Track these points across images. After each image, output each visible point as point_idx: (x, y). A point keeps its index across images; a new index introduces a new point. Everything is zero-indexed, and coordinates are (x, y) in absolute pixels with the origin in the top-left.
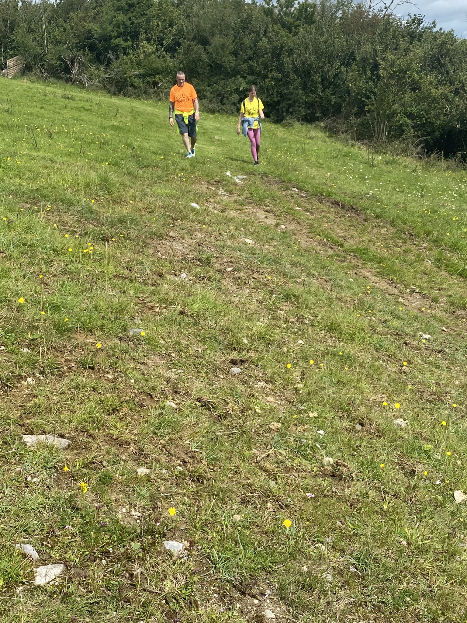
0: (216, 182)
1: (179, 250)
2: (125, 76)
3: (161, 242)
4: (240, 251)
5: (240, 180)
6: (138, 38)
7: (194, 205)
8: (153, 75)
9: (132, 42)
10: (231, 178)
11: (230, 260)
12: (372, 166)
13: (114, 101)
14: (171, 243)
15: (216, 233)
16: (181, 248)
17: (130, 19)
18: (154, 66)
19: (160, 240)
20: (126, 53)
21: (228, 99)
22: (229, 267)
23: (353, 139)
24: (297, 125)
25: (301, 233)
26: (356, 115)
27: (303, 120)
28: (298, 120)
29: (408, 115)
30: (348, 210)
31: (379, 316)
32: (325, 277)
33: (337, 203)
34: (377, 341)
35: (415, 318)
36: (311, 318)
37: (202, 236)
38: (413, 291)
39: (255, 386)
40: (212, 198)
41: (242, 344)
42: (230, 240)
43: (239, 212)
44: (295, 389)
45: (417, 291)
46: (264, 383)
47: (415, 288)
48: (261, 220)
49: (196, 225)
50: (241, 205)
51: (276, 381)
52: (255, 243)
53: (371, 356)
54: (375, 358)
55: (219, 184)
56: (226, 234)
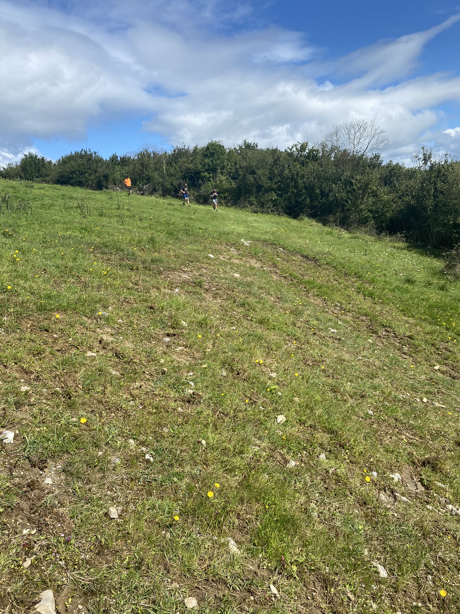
0: (231, 244)
1: (185, 278)
3: (174, 273)
4: (226, 280)
5: (248, 243)
6: (216, 172)
7: (210, 255)
8: (224, 193)
9: (213, 174)
10: (243, 242)
11: (217, 284)
12: (340, 238)
14: (181, 274)
15: (216, 270)
16: (187, 277)
17: (212, 161)
18: (225, 187)
19: (174, 271)
20: (209, 181)
21: (266, 205)
22: (214, 287)
23: (336, 225)
24: (306, 219)
25: (276, 272)
26: (340, 212)
27: (310, 216)
28: (307, 216)
29: (371, 211)
30: (311, 260)
31: (306, 318)
32: (279, 296)
33: (304, 256)
34: (290, 330)
35: (330, 320)
36: (253, 316)
37: (206, 271)
38: (336, 305)
39: (176, 349)
40: (225, 252)
41: (180, 325)
42: (223, 273)
43: (240, 260)
44: (204, 352)
45: (339, 305)
46: (184, 347)
47: (338, 303)
48: (252, 265)
49: (204, 265)
50: (242, 257)
51: (193, 347)
52: (241, 276)
53: (282, 338)
54: (284, 340)
55: (233, 245)
56: (222, 270)
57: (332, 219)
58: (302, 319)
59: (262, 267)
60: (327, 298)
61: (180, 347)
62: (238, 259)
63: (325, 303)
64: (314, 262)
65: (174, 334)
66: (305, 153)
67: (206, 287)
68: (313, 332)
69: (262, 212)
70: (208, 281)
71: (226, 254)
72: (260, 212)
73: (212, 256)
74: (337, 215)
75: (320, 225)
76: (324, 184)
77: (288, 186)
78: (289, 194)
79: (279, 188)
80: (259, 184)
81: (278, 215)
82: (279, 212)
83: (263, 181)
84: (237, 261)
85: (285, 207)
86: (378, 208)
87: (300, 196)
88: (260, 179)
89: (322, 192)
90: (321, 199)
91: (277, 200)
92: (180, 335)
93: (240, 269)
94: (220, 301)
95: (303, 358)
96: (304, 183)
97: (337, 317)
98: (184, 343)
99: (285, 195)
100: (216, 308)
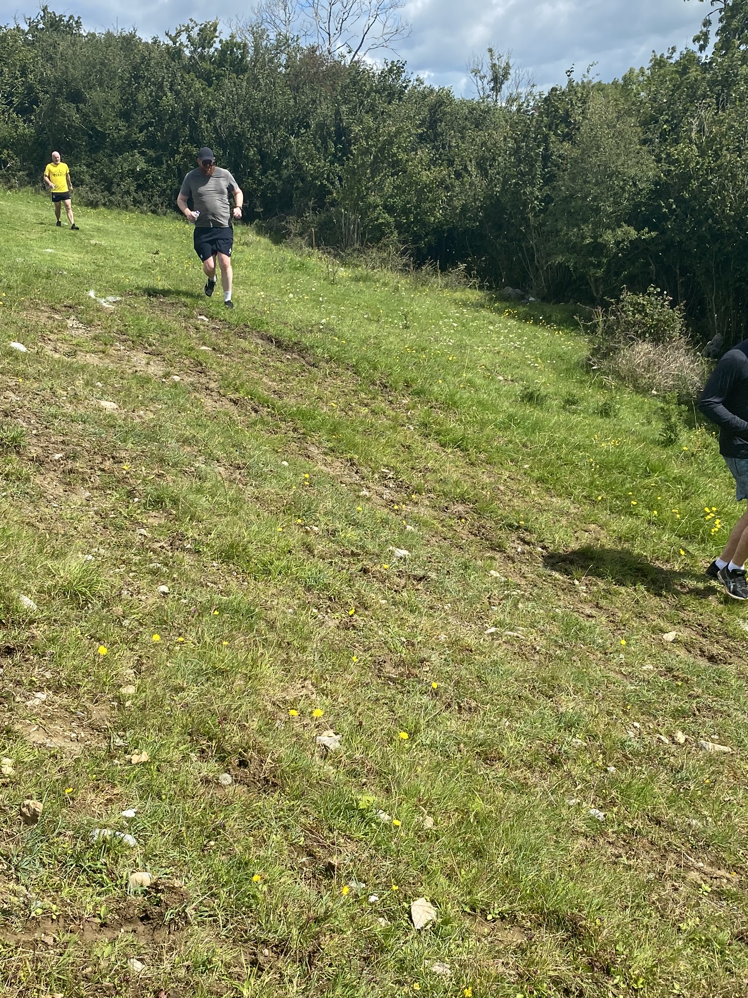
0: (65, 306)
4: (84, 422)
5: (110, 303)
7: (16, 345)
10: (95, 300)
11: (62, 438)
15: (48, 394)
22: (58, 451)
23: (311, 245)
25: (207, 389)
26: (314, 209)
29: (389, 209)
30: (287, 349)
31: (325, 524)
32: (239, 461)
33: (270, 339)
34: (310, 573)
35: (385, 522)
36: (197, 537)
37: (18, 399)
38: (384, 477)
39: (28, 703)
40: (55, 333)
41: (18, 612)
42: (71, 402)
43: (101, 355)
44: (117, 698)
45: (391, 476)
46: (51, 692)
47: (387, 471)
48: (138, 369)
49: (9, 380)
50: (105, 344)
51: (79, 686)
52: (120, 406)
53: (296, 601)
54: (304, 606)
55: (71, 311)
56: (65, 393)
57: (294, 227)
58: (316, 529)
59: (167, 375)
60: (357, 457)
61: (39, 695)
62: (94, 352)
63: (357, 473)
64: (299, 355)
65: (8, 647)
66: (212, 50)
67: (34, 452)
68: (359, 566)
69: (110, 205)
70: (34, 432)
71: (58, 340)
72: (104, 205)
73: (22, 348)
74: (306, 217)
75: (265, 241)
77: (175, 137)
78: (178, 157)
79: (151, 142)
80: (94, 129)
81: (154, 212)
82: (156, 205)
83: (107, 120)
84: (93, 360)
86: (408, 203)
88: (96, 114)
89: (263, 155)
91: (148, 172)
92: (28, 647)
93: (113, 386)
94: (88, 494)
95: (370, 658)
96: (215, 130)
97: (398, 512)
98: (48, 675)
99: (167, 161)
100: (87, 523)
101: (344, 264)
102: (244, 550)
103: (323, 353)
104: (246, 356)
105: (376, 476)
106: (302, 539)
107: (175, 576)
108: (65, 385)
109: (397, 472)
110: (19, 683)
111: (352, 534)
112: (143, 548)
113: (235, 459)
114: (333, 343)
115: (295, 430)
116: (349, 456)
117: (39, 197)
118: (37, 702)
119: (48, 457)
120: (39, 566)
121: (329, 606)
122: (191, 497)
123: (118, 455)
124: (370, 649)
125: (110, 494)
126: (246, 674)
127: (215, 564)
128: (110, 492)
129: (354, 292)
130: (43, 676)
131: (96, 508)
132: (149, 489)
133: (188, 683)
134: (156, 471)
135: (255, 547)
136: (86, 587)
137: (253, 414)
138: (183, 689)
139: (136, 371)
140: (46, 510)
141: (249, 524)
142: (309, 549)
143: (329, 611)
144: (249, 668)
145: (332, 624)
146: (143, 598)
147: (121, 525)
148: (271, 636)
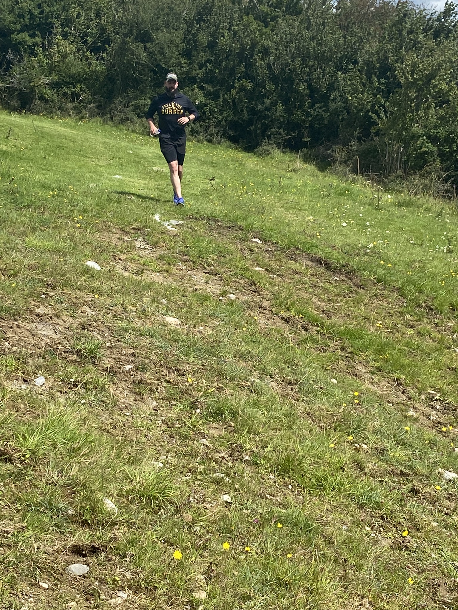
0: (134, 229)
1: (46, 336)
2: (31, 84)
3: (16, 323)
4: (152, 336)
5: (173, 226)
6: (51, 33)
7: (91, 264)
8: (72, 84)
9: (42, 37)
10: (160, 223)
11: (132, 351)
12: (378, 208)
13: (13, 119)
14: (34, 325)
15: (119, 309)
16: (51, 333)
18: (74, 71)
19: (16, 320)
20: (33, 53)
22: (129, 363)
23: (354, 171)
24: (277, 153)
25: (260, 307)
26: (359, 139)
27: (285, 147)
28: (279, 146)
29: (433, 139)
30: (335, 271)
31: (375, 442)
32: (291, 377)
33: (319, 261)
34: (362, 491)
35: (433, 443)
36: (255, 450)
37: (94, 313)
38: (431, 398)
39: (110, 601)
40: (125, 254)
41: (102, 514)
42: (140, 318)
43: (165, 274)
44: (191, 602)
45: (438, 398)
46: (131, 592)
47: (433, 392)
48: (198, 288)
49: (85, 296)
50: (169, 264)
51: (156, 588)
52: (182, 323)
53: (351, 518)
54: (357, 523)
55: (139, 233)
56: (134, 309)
57: (339, 155)
58: (365, 446)
59: (224, 294)
60: (403, 377)
61: (120, 594)
62: (159, 271)
63: (403, 393)
64: (346, 277)
65: (93, 547)
67: (108, 362)
68: (410, 485)
70: (108, 344)
71: (127, 259)
73: (97, 267)
74: (351, 146)
75: (311, 168)
76: (315, 70)
77: (232, 72)
78: (233, 92)
79: (209, 79)
80: (158, 66)
81: (210, 141)
82: (212, 135)
83: (171, 58)
84: (157, 278)
85: (224, 123)
86: (452, 133)
87: (261, 97)
88: (162, 53)
89: (312, 90)
90: (312, 106)
91: (206, 105)
92: (111, 548)
93: (175, 303)
94: (155, 404)
95: (424, 581)
96: (269, 66)
97: (446, 434)
98: (129, 576)
99: (223, 95)
100: (156, 432)
101: (387, 190)
102: (299, 464)
103: (369, 276)
104: (297, 277)
105: (423, 397)
106: (353, 457)
107: (237, 486)
108: (134, 301)
109: (444, 394)
110: (103, 581)
111: (400, 453)
112: (207, 459)
113: (287, 375)
114: (379, 266)
115: (343, 349)
116: (395, 376)
117: (107, 127)
118: (119, 601)
119: (120, 368)
120: (118, 471)
121: (382, 526)
122: (249, 410)
123: (181, 368)
124: (423, 571)
125: (175, 405)
126: (307, 588)
127: (271, 477)
128: (174, 403)
129: (397, 217)
130: (124, 576)
131: (163, 418)
132: (210, 400)
133: (254, 592)
134: (216, 384)
135: (309, 462)
136: (159, 493)
137: (303, 332)
138: (250, 598)
139: (196, 290)
140: (119, 417)
141: (302, 439)
142: (360, 467)
143: (382, 530)
144: (311, 581)
145: (386, 543)
146: (208, 506)
147: (186, 435)
148: (329, 552)
